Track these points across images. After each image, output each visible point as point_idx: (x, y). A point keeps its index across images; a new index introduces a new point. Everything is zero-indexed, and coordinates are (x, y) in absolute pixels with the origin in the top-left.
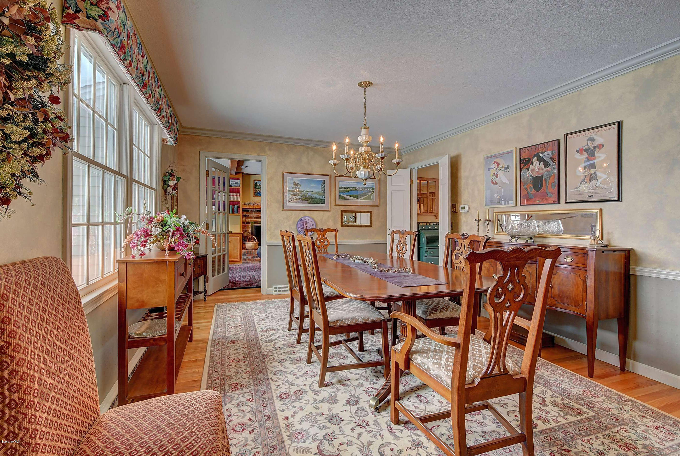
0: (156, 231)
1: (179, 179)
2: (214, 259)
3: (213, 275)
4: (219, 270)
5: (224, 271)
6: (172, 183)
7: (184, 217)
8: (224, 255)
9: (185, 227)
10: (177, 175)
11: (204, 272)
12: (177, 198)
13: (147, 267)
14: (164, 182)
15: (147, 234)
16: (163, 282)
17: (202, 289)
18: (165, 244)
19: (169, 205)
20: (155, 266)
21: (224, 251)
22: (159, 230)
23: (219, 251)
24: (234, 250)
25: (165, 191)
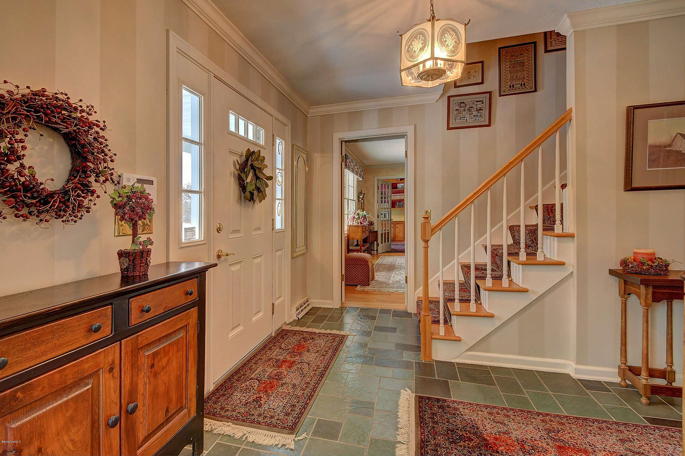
0: (357, 217)
1: (364, 194)
2: (382, 234)
3: (382, 243)
4: (385, 241)
5: (388, 241)
6: (361, 197)
7: (365, 212)
8: (388, 233)
9: (365, 216)
10: (363, 192)
11: (376, 240)
12: (364, 203)
13: (354, 227)
14: (358, 197)
15: (354, 218)
16: (359, 232)
17: (375, 249)
18: (359, 221)
19: (360, 207)
20: (356, 227)
21: (388, 230)
22: (357, 216)
23: (385, 230)
24: (400, 233)
25: (359, 201)
